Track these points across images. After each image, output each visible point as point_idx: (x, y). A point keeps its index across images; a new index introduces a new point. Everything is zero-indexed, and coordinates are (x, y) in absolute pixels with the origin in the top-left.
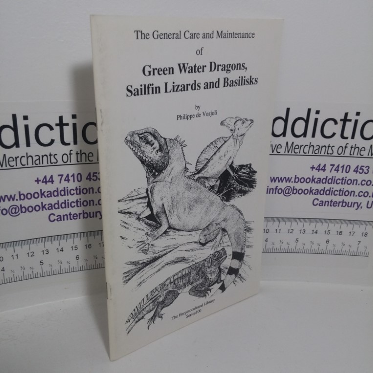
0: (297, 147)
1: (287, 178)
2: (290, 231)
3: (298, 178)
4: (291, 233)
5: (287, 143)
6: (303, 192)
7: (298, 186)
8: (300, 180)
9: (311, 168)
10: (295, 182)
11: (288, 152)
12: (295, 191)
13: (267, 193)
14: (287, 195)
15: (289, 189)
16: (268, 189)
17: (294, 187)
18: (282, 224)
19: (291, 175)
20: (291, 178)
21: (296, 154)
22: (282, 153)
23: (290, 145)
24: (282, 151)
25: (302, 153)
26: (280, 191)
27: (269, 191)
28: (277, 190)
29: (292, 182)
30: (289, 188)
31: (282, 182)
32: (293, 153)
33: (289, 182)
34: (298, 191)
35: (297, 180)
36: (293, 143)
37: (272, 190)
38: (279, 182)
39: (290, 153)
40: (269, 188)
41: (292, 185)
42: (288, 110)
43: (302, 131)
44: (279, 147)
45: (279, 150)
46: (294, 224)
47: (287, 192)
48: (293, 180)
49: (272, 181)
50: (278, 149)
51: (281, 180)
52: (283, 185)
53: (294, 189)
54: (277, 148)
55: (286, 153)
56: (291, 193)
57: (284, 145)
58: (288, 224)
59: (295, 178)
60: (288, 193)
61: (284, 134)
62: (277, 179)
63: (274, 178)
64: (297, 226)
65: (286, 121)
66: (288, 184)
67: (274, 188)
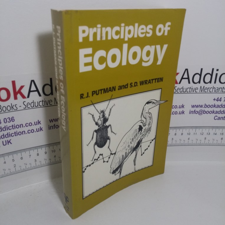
2: (202, 134)
3: (206, 105)
4: (202, 135)
5: (201, 87)
6: (209, 112)
7: (207, 109)
8: (207, 106)
9: (214, 99)
10: (205, 107)
11: (201, 91)
12: (205, 112)
13: (190, 114)
14: (201, 114)
15: (201, 111)
17: (204, 110)
18: (197, 130)
20: (203, 105)
21: (205, 93)
23: (202, 88)
24: (198, 91)
25: (209, 92)
26: (197, 112)
27: (191, 112)
31: (198, 107)
32: (204, 92)
33: (202, 107)
34: (206, 112)
35: (206, 106)
36: (204, 87)
37: (192, 112)
38: (196, 107)
39: (202, 92)
40: (191, 111)
41: (203, 109)
42: (202, 69)
43: (209, 80)
45: (196, 91)
46: (204, 130)
47: (200, 113)
48: (204, 106)
49: (192, 107)
51: (197, 106)
53: (204, 111)
55: (200, 92)
56: (203, 113)
58: (201, 130)
59: (205, 105)
60: (201, 113)
61: (199, 82)
63: (193, 105)
64: (205, 131)
65: (200, 75)
66: (201, 109)
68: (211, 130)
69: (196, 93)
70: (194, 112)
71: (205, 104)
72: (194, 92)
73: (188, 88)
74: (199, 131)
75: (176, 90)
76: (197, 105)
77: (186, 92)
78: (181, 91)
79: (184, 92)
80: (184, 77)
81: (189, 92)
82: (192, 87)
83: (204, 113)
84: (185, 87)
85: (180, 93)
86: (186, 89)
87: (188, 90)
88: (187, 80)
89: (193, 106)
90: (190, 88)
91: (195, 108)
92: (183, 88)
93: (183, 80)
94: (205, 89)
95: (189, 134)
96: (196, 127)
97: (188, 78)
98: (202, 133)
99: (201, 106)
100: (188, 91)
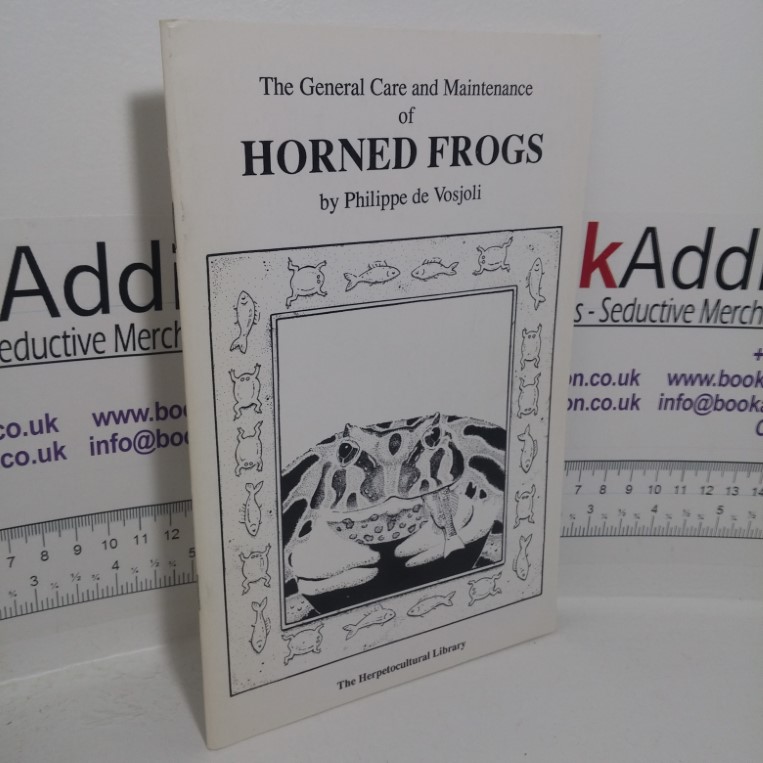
46: (715, 475)
64: (721, 480)
68: (742, 475)
69: (687, 325)
70: (680, 402)
73: (656, 305)
75: (610, 311)
77: (648, 322)
78: (628, 317)
79: (639, 321)
80: (640, 261)
81: (658, 323)
84: (643, 302)
85: (622, 322)
86: (650, 309)
87: (656, 314)
88: (652, 273)
89: (672, 376)
90: (664, 306)
92: (637, 306)
93: (636, 272)
97: (656, 266)
100: (654, 318)
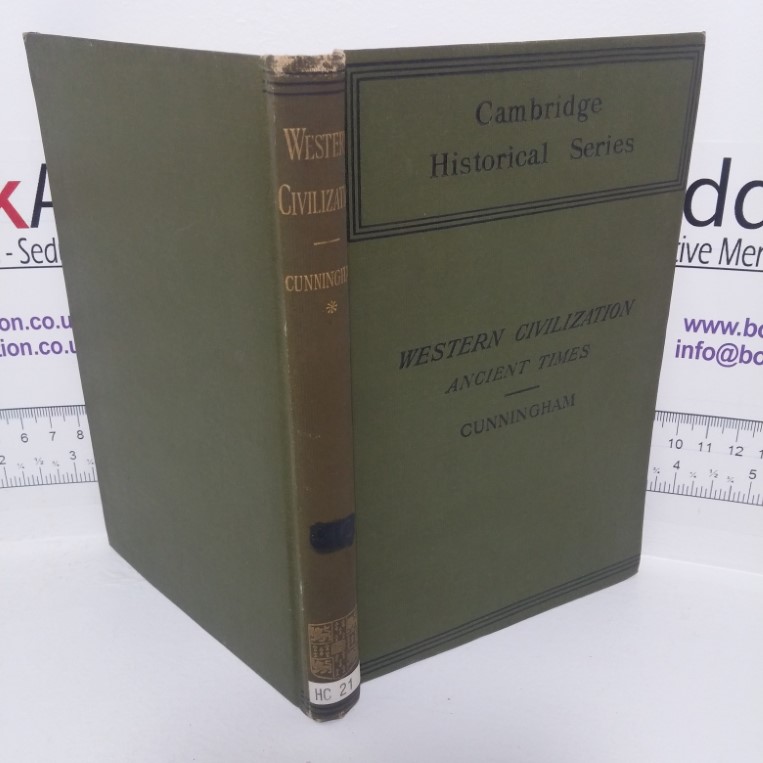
0: (750, 251)
1: (725, 325)
2: (736, 451)
3: (754, 326)
4: (737, 455)
5: (725, 241)
10: (746, 334)
11: (728, 262)
12: (746, 357)
13: (677, 356)
14: (727, 363)
15: (731, 351)
16: (678, 347)
17: (743, 346)
18: (715, 431)
19: (737, 317)
20: (737, 324)
22: (714, 263)
23: (732, 245)
24: (712, 258)
26: (709, 354)
28: (701, 351)
29: (739, 334)
30: (731, 347)
31: (714, 331)
33: (732, 333)
35: (751, 330)
36: (740, 241)
37: (688, 350)
38: (706, 331)
39: (732, 265)
40: (682, 344)
41: (739, 341)
42: (727, 163)
44: (706, 248)
45: (705, 257)
47: (726, 356)
48: (741, 328)
49: (688, 329)
50: (702, 254)
51: (711, 327)
52: (715, 340)
53: (743, 352)
54: (701, 251)
55: (724, 264)
56: (737, 360)
57: (717, 246)
59: (747, 325)
60: (729, 360)
61: (717, 219)
62: (702, 325)
63: (693, 321)
65: (722, 189)
66: (728, 338)
67: (694, 345)
71: (748, 320)
72: (696, 262)
74: (721, 437)
76: (711, 323)
82: (686, 241)
83: (741, 361)
91: (700, 335)
94: (744, 254)
95: (678, 445)
96: (709, 419)
98: (735, 445)
99: (730, 328)
